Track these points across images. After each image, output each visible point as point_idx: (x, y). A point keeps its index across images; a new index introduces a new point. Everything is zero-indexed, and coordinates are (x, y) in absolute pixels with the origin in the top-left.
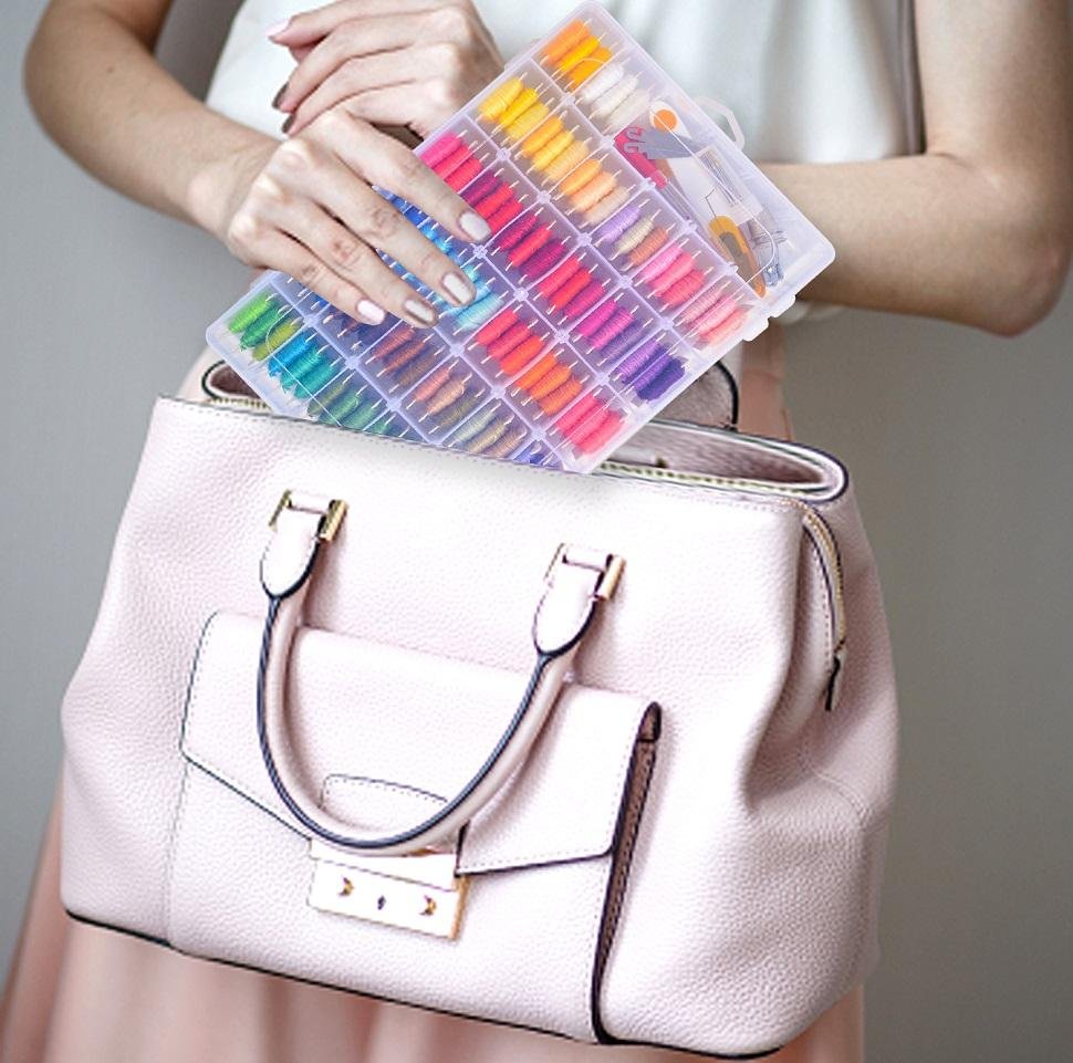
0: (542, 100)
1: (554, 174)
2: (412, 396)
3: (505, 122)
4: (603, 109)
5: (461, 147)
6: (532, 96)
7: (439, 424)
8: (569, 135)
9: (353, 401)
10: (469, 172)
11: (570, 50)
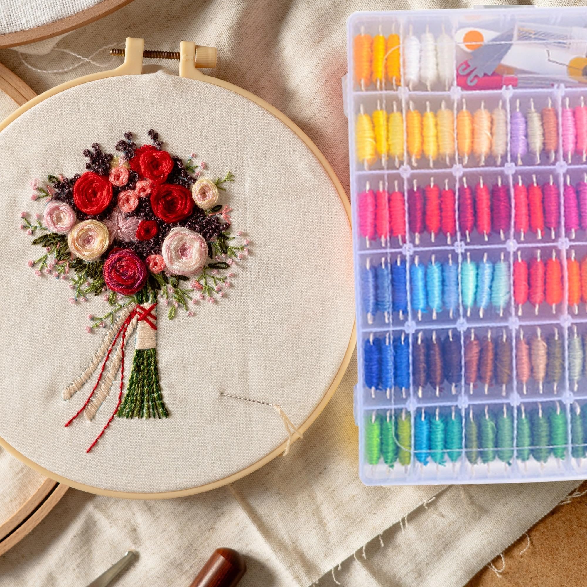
0: (389, 111)
1: (447, 149)
2: (520, 382)
3: (383, 150)
4: (430, 75)
5: (376, 196)
6: (381, 116)
7: (554, 381)
8: (429, 114)
9: (489, 424)
10: (398, 204)
11: (371, 61)
